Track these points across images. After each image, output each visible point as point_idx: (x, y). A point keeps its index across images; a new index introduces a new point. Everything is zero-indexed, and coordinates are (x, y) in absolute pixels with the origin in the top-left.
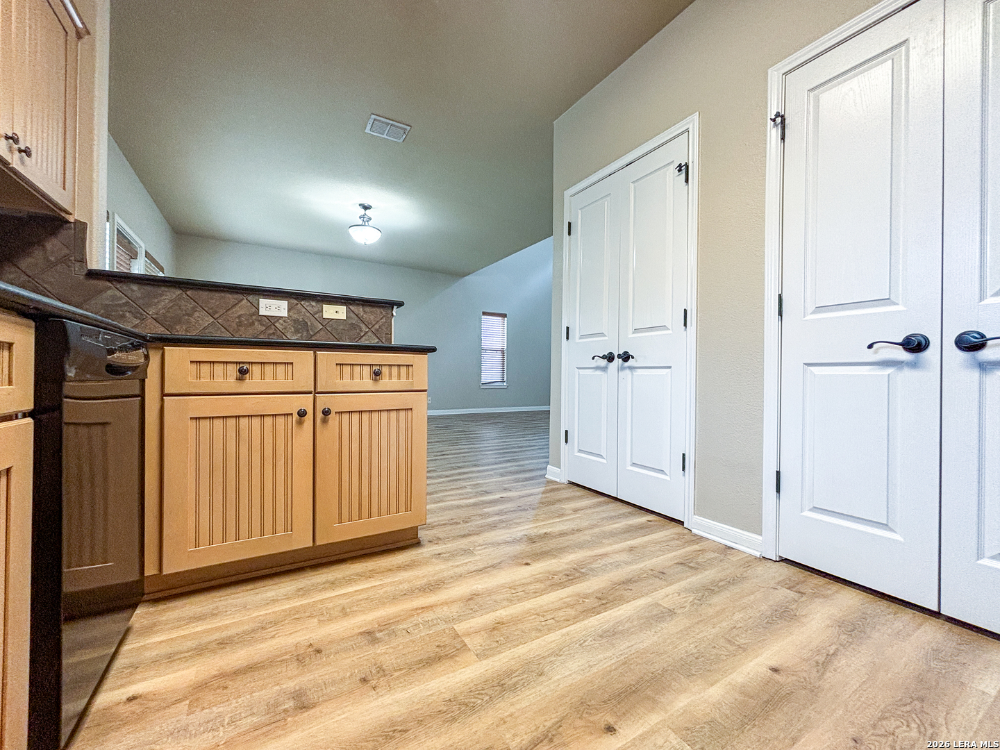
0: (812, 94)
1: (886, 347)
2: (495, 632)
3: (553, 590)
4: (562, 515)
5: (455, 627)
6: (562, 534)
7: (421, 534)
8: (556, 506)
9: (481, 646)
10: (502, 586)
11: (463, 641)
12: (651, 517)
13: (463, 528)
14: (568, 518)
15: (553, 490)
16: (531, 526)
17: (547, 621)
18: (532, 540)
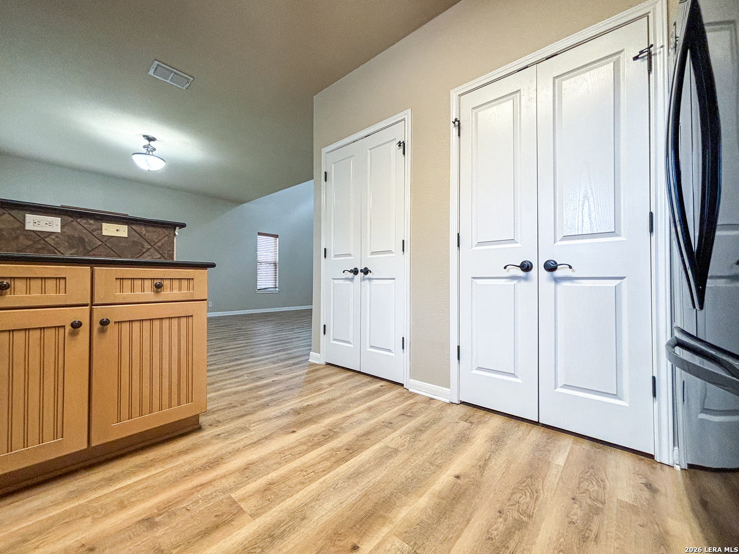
0: (474, 111)
1: (513, 268)
2: (267, 492)
3: (314, 449)
4: (320, 390)
5: (233, 495)
6: (320, 404)
7: (203, 420)
8: (316, 383)
9: (255, 507)
10: (274, 453)
11: (239, 506)
12: (383, 383)
13: (241, 410)
14: (325, 391)
15: (313, 371)
16: (297, 401)
17: (308, 474)
18: (297, 412)
